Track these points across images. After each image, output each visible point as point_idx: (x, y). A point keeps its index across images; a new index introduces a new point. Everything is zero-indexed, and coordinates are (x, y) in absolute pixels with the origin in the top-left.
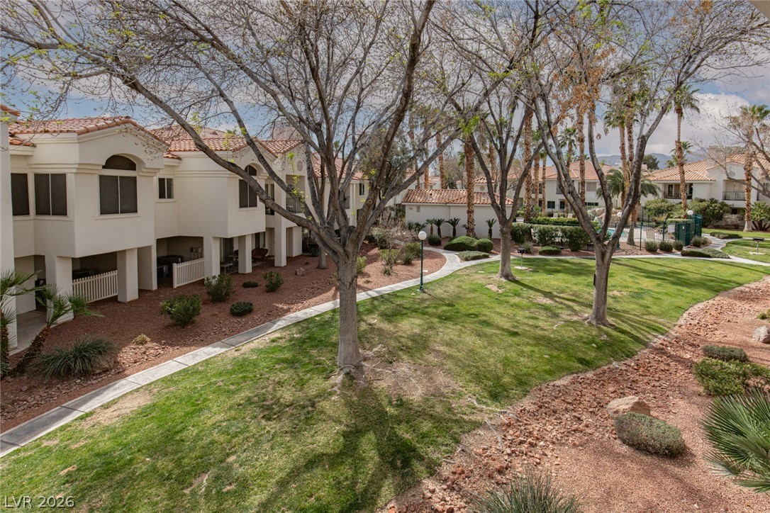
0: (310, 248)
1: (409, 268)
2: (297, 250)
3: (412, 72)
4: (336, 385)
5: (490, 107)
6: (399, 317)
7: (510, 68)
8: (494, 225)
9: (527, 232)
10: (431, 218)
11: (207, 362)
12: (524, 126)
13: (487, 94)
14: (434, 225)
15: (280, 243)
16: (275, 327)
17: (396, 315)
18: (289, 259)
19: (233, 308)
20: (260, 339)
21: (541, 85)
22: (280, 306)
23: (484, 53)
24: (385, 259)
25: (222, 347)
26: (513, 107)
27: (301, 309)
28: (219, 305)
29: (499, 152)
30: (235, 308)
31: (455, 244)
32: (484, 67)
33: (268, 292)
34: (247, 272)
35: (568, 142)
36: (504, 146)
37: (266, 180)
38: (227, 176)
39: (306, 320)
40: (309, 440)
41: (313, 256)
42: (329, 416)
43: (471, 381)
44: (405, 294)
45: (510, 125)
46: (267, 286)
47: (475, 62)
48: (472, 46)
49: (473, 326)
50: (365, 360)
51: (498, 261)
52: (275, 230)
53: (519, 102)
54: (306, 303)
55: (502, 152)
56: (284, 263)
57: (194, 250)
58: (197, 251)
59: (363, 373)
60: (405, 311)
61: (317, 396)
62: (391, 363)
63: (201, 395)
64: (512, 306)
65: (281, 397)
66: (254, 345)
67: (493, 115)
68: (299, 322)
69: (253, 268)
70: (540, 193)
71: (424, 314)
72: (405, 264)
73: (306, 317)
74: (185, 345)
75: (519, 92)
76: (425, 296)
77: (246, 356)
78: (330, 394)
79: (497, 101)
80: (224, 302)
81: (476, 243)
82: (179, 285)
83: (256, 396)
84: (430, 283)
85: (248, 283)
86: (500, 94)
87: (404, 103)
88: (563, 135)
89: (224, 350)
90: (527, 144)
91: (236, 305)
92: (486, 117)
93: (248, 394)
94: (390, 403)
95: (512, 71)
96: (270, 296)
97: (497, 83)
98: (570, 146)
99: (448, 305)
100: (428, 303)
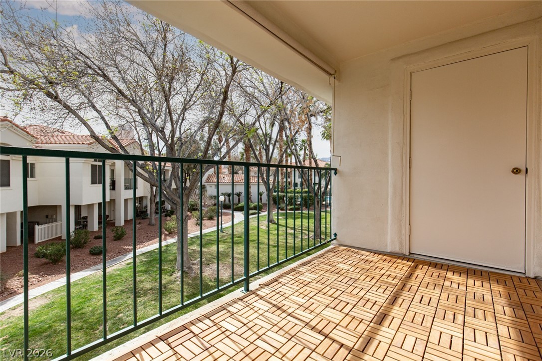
0: (140, 213)
1: (212, 221)
2: (131, 216)
3: (224, 104)
4: (177, 277)
5: (260, 124)
6: (210, 245)
7: (270, 104)
8: (263, 195)
9: (281, 198)
10: (224, 192)
11: (83, 279)
12: (279, 137)
13: (259, 117)
14: (226, 196)
15: (120, 210)
16: (127, 258)
17: (208, 244)
18: (126, 221)
19: (92, 250)
20: (118, 265)
21: (286, 114)
22: (126, 247)
23: (257, 94)
24: (196, 217)
25: (90, 271)
26: (272, 125)
27: (143, 247)
28: (79, 250)
29: (265, 150)
30: (94, 250)
31: (240, 207)
32: (256, 102)
33: (115, 240)
34: (95, 230)
35: (304, 148)
36: (268, 147)
37: (110, 165)
38: (83, 161)
39: (148, 252)
40: (167, 301)
41: (143, 219)
42: (176, 290)
43: (253, 268)
44: (211, 234)
45: (271, 135)
46: (114, 236)
47: (251, 99)
48: (250, 90)
49: (253, 245)
50: (193, 264)
51: (266, 215)
52: (116, 201)
53: (276, 122)
54: (146, 244)
55: (267, 150)
56: (123, 223)
57: (49, 217)
58: (52, 217)
59: (193, 270)
60: (213, 242)
61: (167, 283)
62: (208, 264)
63: (87, 293)
64: (274, 235)
65: (144, 287)
66: (115, 267)
67: (261, 129)
68: (144, 253)
69: (99, 228)
70: (289, 178)
71: (224, 242)
72: (209, 220)
73: (148, 251)
74: (60, 273)
75: (275, 117)
76: (224, 234)
77: (111, 273)
78: (175, 281)
79: (264, 121)
80: (83, 248)
81: (252, 206)
82: (40, 241)
83: (126, 289)
84: (226, 228)
85: (98, 236)
86: (265, 117)
87: (220, 118)
88: (301, 143)
89: (93, 272)
90: (281, 147)
91: (94, 248)
92: (257, 130)
93: (120, 288)
94: (211, 281)
95: (271, 106)
96: (118, 243)
97: (265, 111)
98: (305, 150)
99: (238, 237)
100: (226, 237)
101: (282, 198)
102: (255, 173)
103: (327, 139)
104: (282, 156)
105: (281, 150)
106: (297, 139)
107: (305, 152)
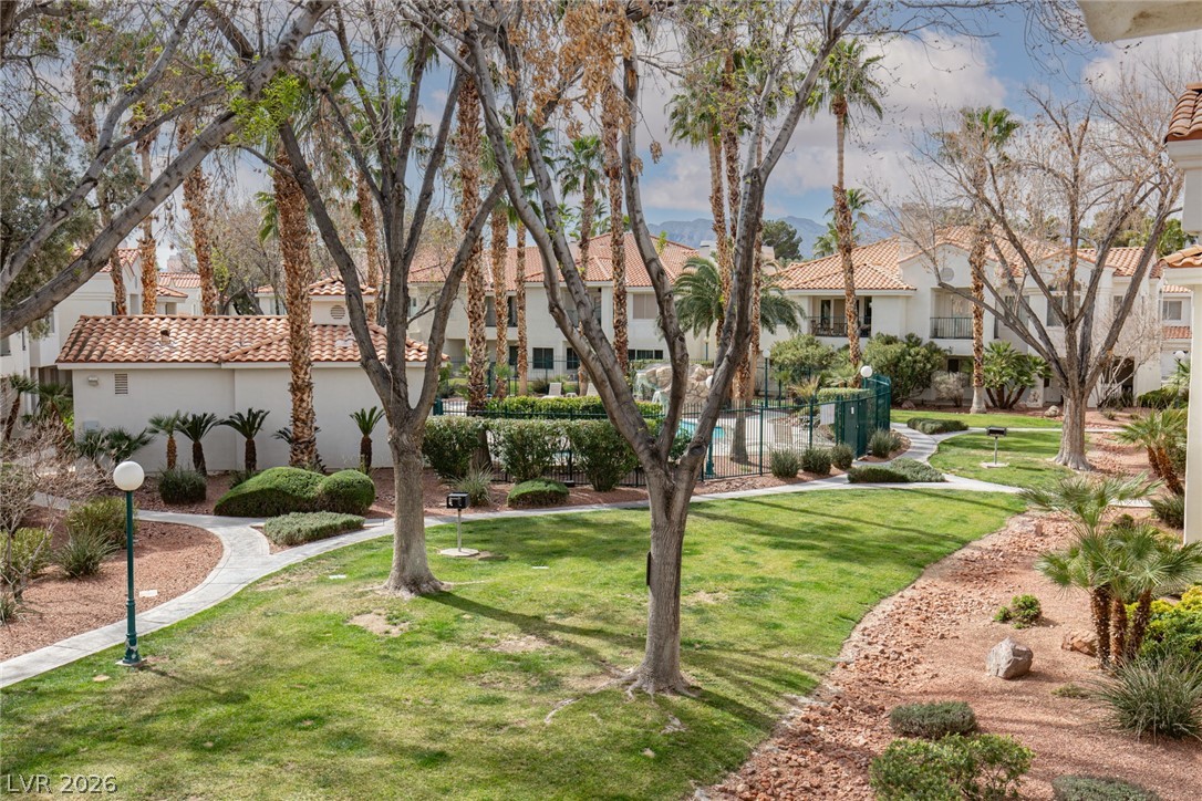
1: (88, 588)
8: (374, 429)
9: (474, 442)
10: (167, 413)
12: (455, 124)
14: (178, 436)
17: (34, 763)
29: (382, 197)
31: (253, 494)
35: (582, 179)
36: (395, 179)
49: (309, 756)
51: (390, 539)
60: (68, 743)
64: (429, 672)
70: (512, 324)
71: (140, 743)
72: (72, 577)
76: (146, 679)
81: (320, 487)
90: (468, 177)
98: (588, 188)
99: (226, 699)
100: (155, 701)
101: (475, 444)
102: (336, 309)
103: (696, 139)
104: (473, 229)
105: (469, 193)
106: (549, 136)
107: (589, 202)
